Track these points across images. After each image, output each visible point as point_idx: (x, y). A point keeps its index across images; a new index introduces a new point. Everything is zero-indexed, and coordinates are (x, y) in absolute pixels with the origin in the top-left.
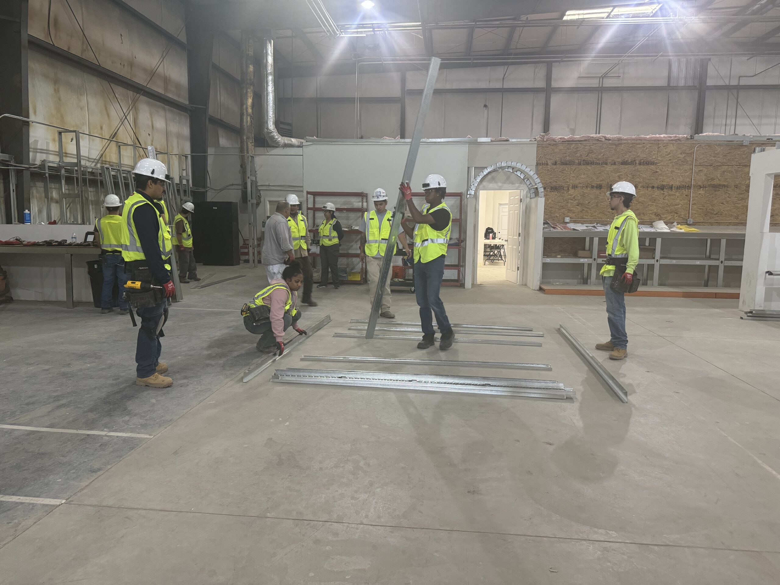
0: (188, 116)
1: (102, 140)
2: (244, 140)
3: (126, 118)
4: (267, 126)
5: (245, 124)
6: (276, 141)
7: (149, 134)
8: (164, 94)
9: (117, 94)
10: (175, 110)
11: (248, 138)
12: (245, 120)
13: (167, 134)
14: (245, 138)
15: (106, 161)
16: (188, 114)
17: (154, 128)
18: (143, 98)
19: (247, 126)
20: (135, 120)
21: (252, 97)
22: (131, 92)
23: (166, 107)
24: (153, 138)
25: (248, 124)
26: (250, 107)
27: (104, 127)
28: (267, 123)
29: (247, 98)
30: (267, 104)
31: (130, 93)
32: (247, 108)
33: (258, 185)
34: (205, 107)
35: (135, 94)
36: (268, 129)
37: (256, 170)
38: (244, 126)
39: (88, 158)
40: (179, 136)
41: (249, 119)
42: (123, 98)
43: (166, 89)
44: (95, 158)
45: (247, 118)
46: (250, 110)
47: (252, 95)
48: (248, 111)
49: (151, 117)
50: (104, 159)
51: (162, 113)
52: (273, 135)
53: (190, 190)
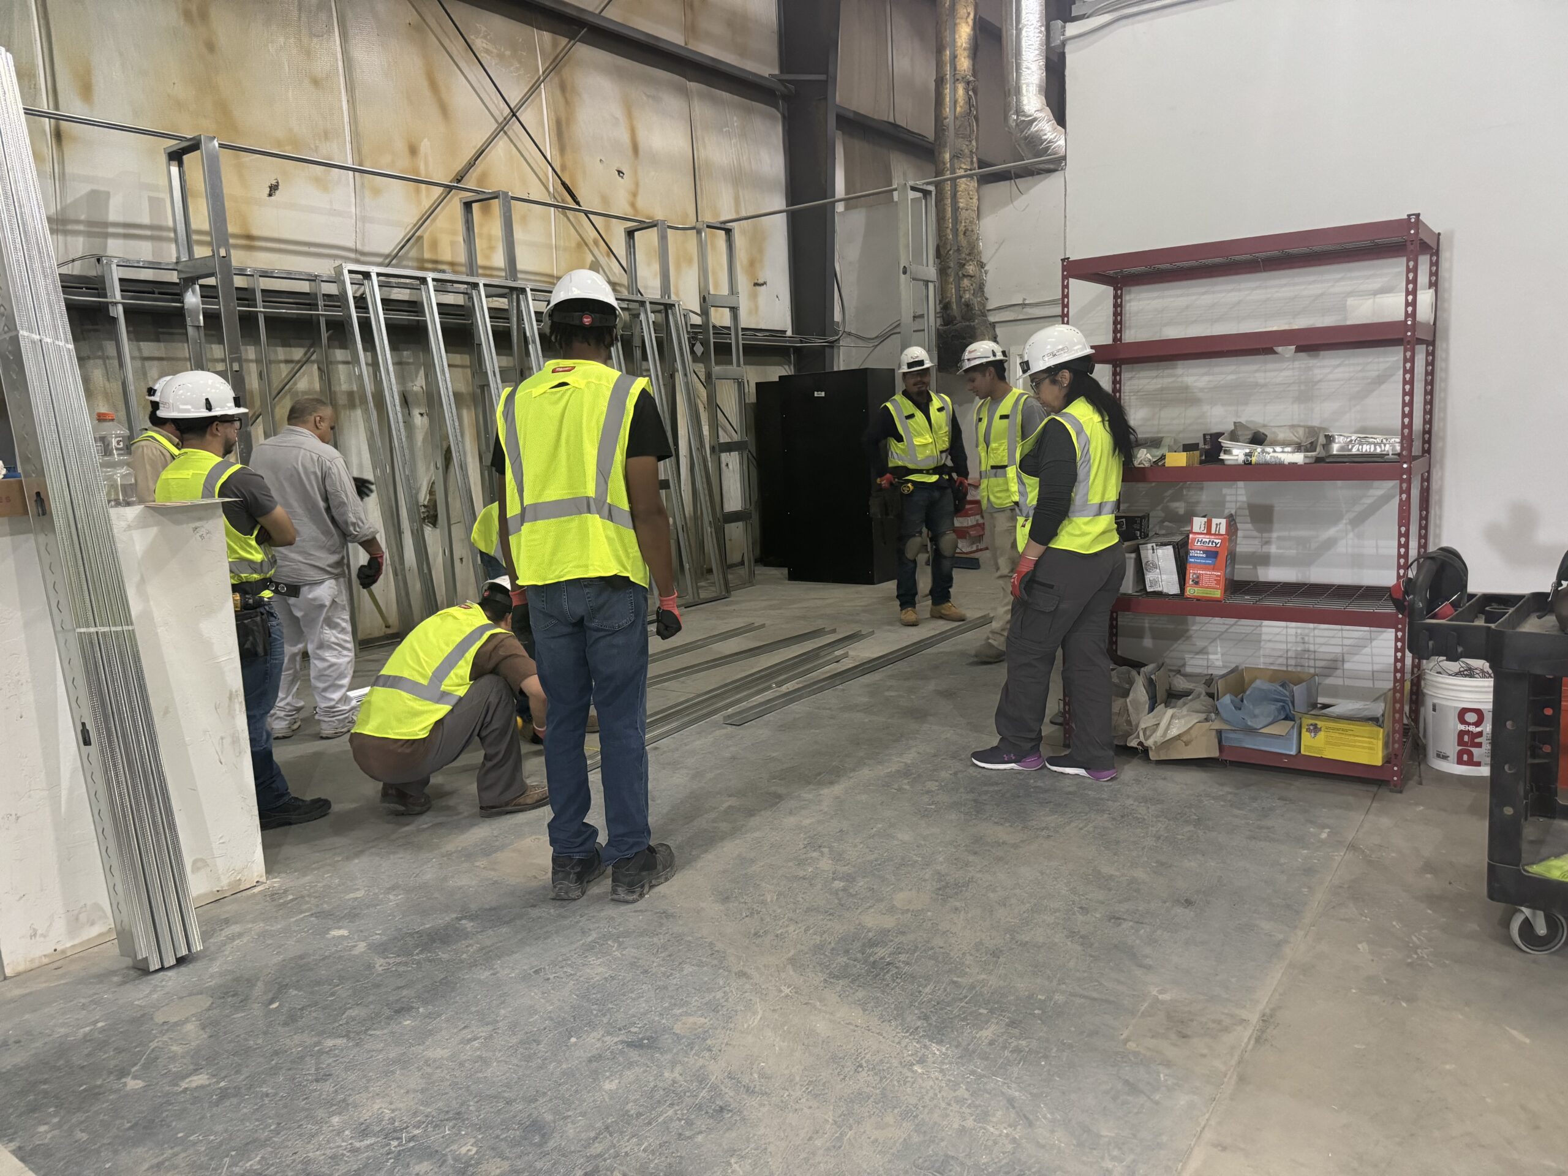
0: (779, 115)
1: (418, 191)
2: (944, 164)
3: (514, 115)
4: (1019, 101)
5: (948, 110)
6: (1048, 148)
7: (619, 172)
8: (683, 44)
9: (485, 37)
10: (726, 95)
11: (955, 157)
12: (948, 99)
13: (696, 172)
14: (947, 156)
15: (436, 262)
16: (778, 110)
17: (641, 153)
18: (584, 52)
19: (956, 118)
20: (561, 129)
21: (972, 16)
22: (547, 36)
23: (693, 86)
24: (637, 184)
25: (958, 109)
26: (966, 53)
27: (425, 146)
28: (1018, 91)
29: (955, 24)
30: (1016, 29)
31: (543, 39)
32: (954, 57)
33: (988, 308)
34: (822, 77)
35: (563, 41)
36: (1019, 111)
37: (984, 260)
38: (945, 119)
39: (356, 251)
40: (739, 178)
41: (961, 91)
42: (508, 53)
43: (691, 29)
44: (387, 251)
45: (954, 90)
46: (964, 64)
47: (971, 10)
48: (958, 68)
49: (630, 116)
50: (427, 255)
51: (673, 103)
52: (1037, 131)
53: (741, 342)
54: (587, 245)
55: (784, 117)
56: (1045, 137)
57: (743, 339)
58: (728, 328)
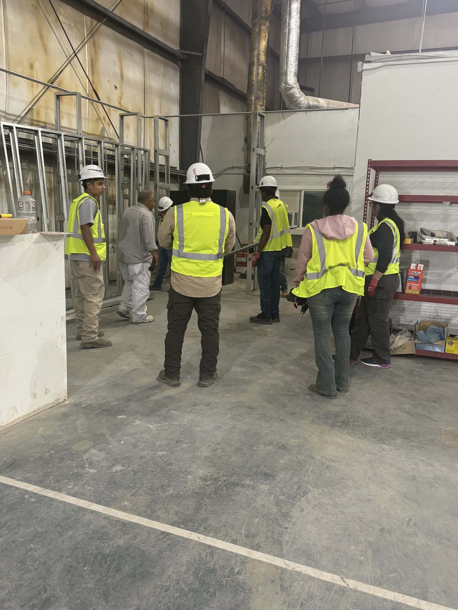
0: (179, 69)
1: (32, 86)
2: (252, 101)
3: (76, 55)
4: (286, 78)
5: (254, 77)
6: (297, 100)
7: (116, 87)
8: (143, 30)
9: (63, 16)
10: (158, 56)
11: (257, 99)
12: (255, 73)
13: (145, 90)
14: (253, 98)
15: (38, 121)
16: (178, 65)
17: (124, 78)
18: (104, 29)
19: (258, 81)
20: (93, 63)
21: (267, 37)
22: (88, 19)
23: (146, 50)
24: (122, 94)
25: (259, 78)
26: (264, 53)
27: (37, 65)
28: (286, 74)
29: (260, 40)
30: (287, 47)
31: (87, 19)
32: (259, 54)
33: (266, 167)
34: (200, 54)
35: (95, 22)
36: (286, 83)
37: (265, 146)
38: (253, 81)
39: (5, 113)
40: (162, 95)
41: (261, 70)
42: (73, 25)
43: (146, 23)
44: (18, 114)
45: (258, 69)
46: (263, 58)
47: (267, 34)
48: (260, 59)
49: (120, 61)
50: (35, 118)
51: (138, 57)
52: (293, 93)
53: (169, 173)
54: (101, 120)
55: (180, 70)
56: (296, 96)
57: (171, 171)
58: (164, 166)
